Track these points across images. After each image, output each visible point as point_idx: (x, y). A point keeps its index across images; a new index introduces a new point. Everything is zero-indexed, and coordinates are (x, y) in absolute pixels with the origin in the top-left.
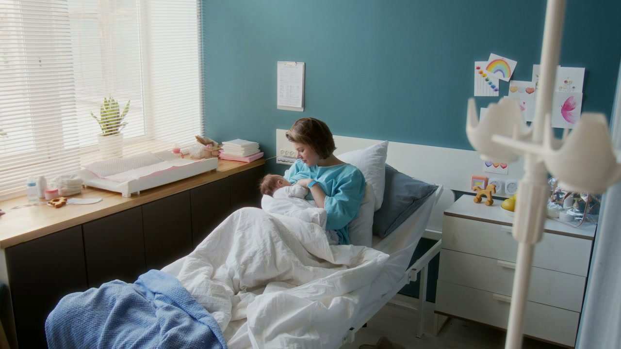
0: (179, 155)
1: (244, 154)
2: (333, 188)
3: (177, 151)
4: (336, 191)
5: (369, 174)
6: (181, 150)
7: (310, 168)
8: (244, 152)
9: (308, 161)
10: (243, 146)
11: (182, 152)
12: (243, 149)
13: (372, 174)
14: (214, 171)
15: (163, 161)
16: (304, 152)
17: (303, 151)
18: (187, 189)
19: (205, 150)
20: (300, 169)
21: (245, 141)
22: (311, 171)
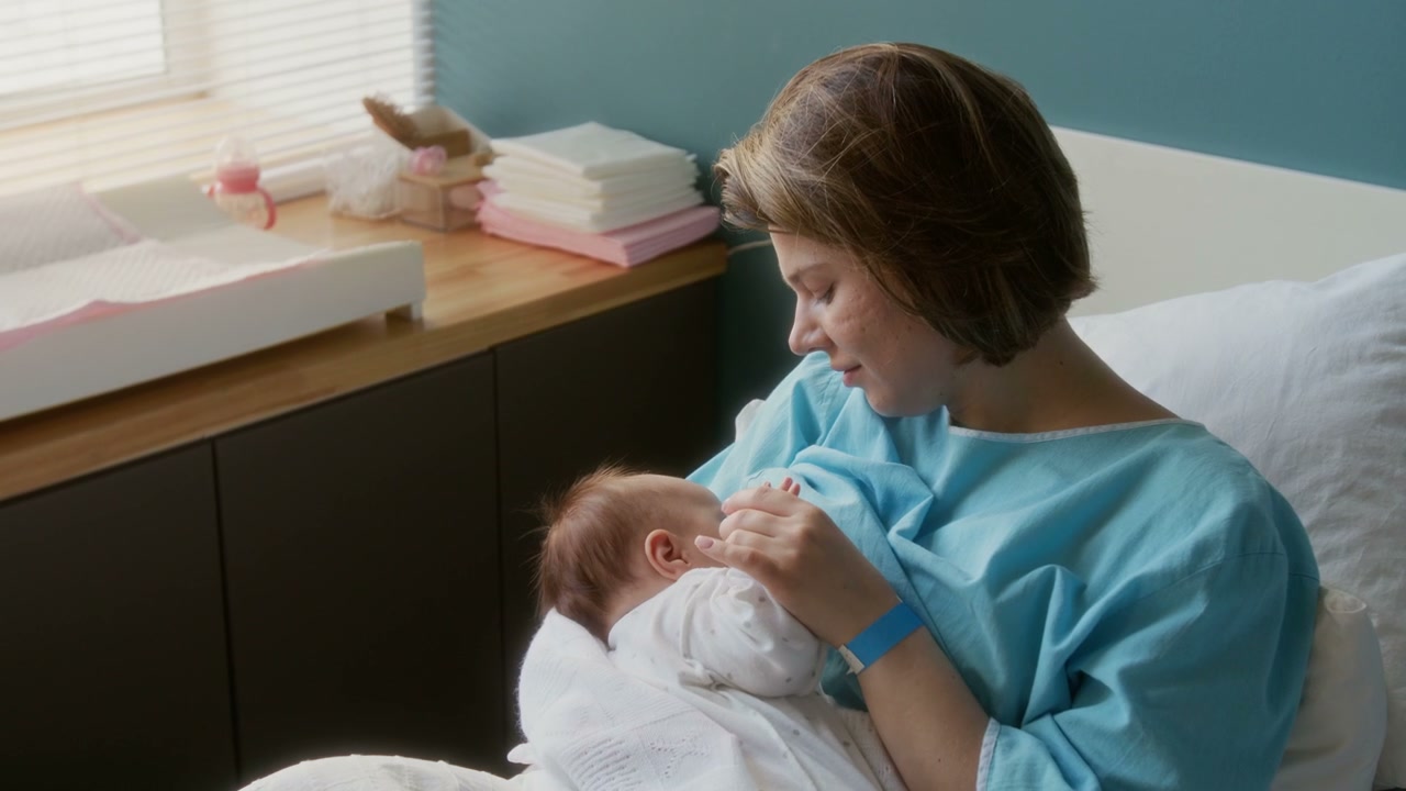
0: (251, 200)
1: (597, 219)
2: (1050, 652)
3: (243, 182)
4: (1076, 686)
5: (1347, 491)
6: (265, 176)
7: (891, 424)
8: (598, 204)
9: (869, 371)
10: (592, 173)
11: (269, 188)
12: (596, 186)
13: (1369, 496)
14: (400, 320)
15: (133, 240)
16: (842, 297)
17: (828, 294)
18: (197, 436)
19: (403, 179)
20: (822, 425)
21: (625, 135)
22: (902, 452)
